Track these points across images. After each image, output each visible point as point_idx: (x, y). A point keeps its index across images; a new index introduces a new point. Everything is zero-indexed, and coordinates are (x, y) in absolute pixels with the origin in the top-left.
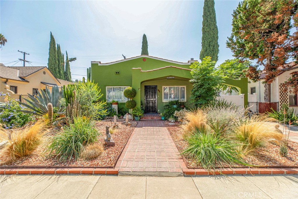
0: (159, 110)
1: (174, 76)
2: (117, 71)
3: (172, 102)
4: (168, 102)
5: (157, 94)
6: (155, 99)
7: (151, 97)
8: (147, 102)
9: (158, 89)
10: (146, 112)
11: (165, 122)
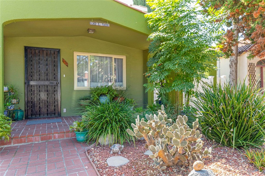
4: (90, 89)
5: (60, 70)
6: (55, 82)
7: (42, 77)
8: (33, 90)
9: (63, 59)
10: (30, 117)
11: (89, 151)
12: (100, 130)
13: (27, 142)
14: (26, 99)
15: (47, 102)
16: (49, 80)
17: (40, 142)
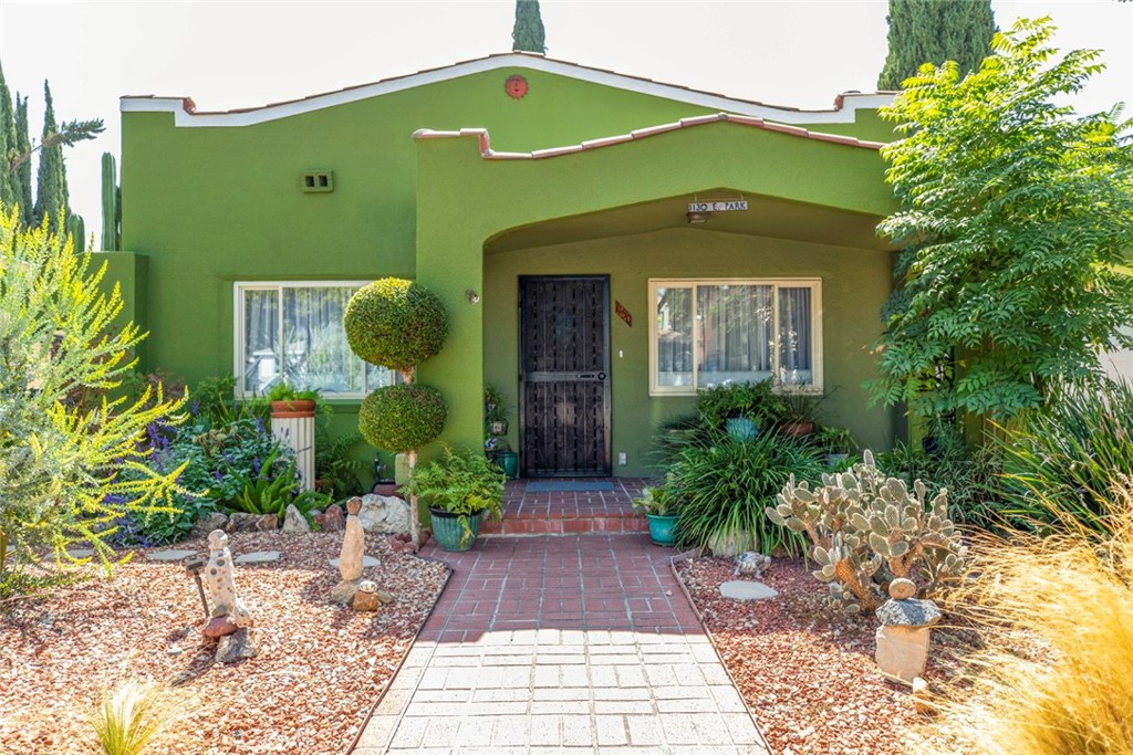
0: (623, 458)
1: (747, 195)
2: (318, 166)
3: (720, 393)
4: (695, 394)
5: (610, 336)
6: (596, 373)
7: (563, 361)
8: (538, 396)
9: (617, 303)
10: (531, 471)
11: (679, 565)
12: (710, 515)
13: (534, 532)
14: (523, 420)
15: (575, 429)
16: (580, 369)
17: (563, 534)
